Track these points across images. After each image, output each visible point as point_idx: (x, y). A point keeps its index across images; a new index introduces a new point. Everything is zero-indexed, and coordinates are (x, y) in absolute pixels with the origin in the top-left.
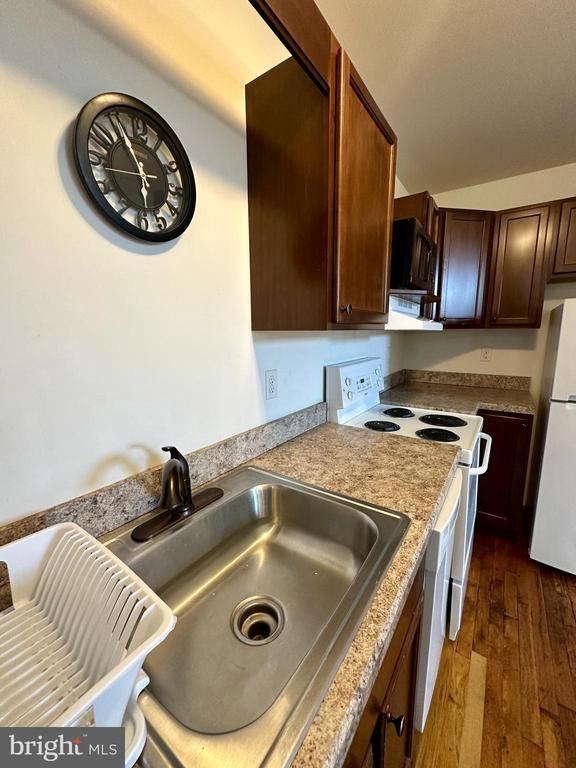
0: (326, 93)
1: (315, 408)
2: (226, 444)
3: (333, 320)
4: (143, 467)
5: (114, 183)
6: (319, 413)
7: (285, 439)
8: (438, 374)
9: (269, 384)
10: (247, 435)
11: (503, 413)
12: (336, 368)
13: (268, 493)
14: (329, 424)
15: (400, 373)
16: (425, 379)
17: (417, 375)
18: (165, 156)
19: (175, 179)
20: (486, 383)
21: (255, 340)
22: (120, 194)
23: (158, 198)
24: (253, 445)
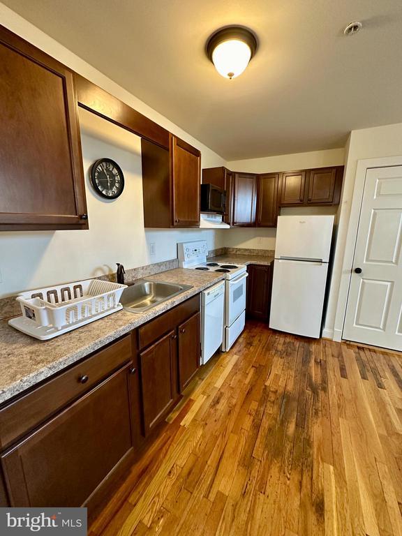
0: (168, 150)
1: (173, 261)
2: (135, 269)
3: (173, 224)
4: (107, 274)
5: (101, 183)
6: (175, 263)
7: (159, 271)
8: (240, 250)
9: (152, 249)
10: (143, 267)
11: (259, 265)
12: (182, 244)
13: (150, 285)
14: (179, 268)
15: (222, 249)
16: (234, 252)
17: (231, 250)
18: (115, 171)
19: (118, 178)
20: (260, 254)
21: (146, 231)
22: (102, 187)
23: (113, 185)
24: (146, 272)
